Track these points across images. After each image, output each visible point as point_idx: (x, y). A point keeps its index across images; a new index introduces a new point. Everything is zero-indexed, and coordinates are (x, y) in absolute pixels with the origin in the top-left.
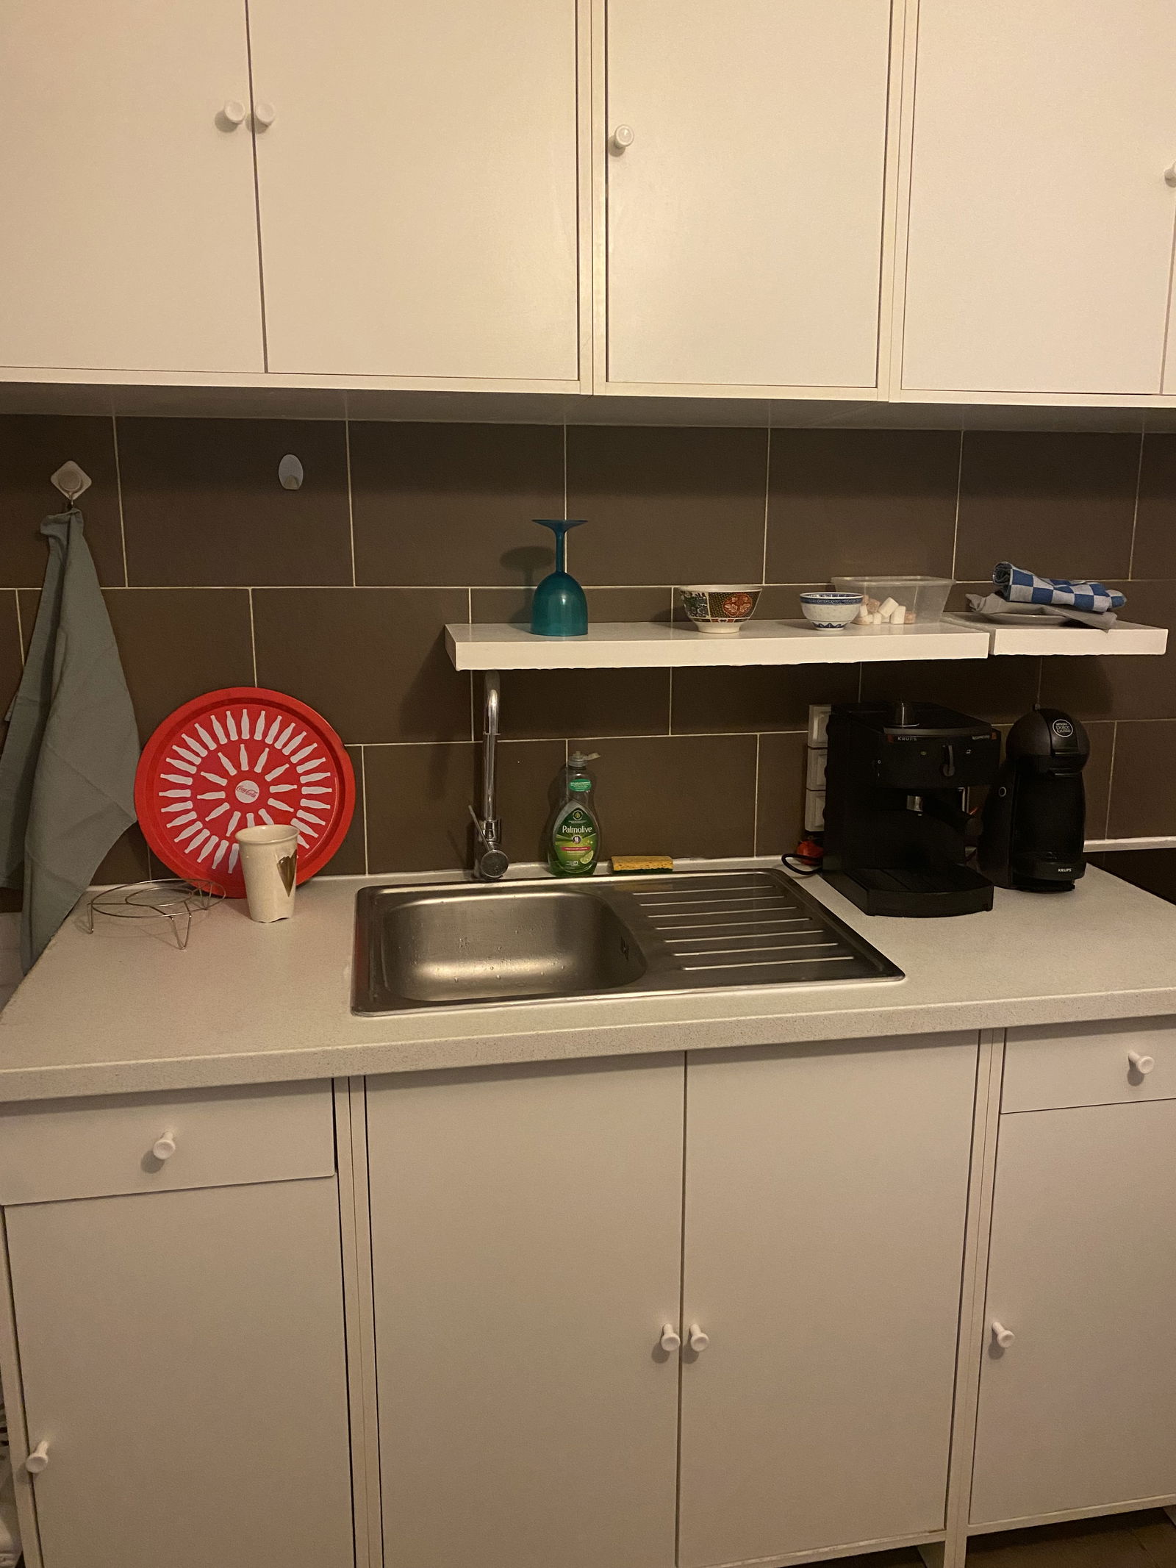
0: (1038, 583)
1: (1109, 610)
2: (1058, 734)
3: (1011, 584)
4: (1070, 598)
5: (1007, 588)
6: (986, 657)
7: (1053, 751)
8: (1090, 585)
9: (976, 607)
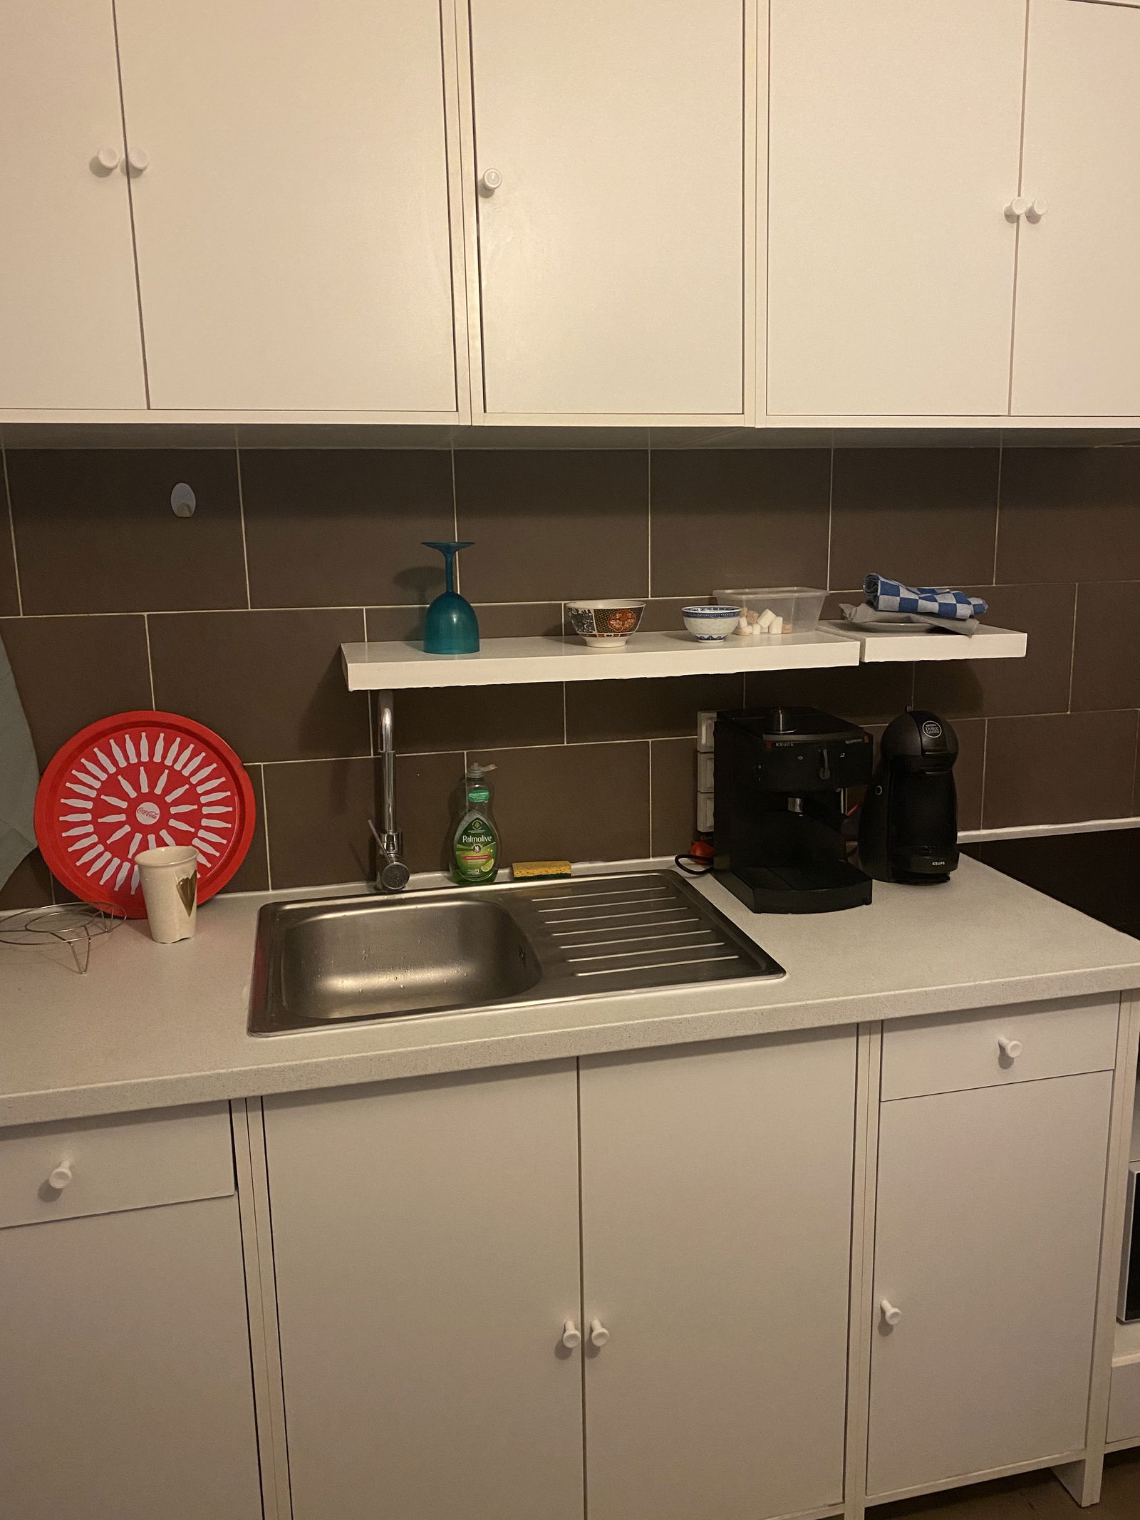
0: (904, 593)
1: (971, 617)
2: (928, 735)
3: (878, 594)
4: (934, 607)
5: (876, 598)
6: (858, 664)
7: (923, 751)
8: (953, 594)
9: (848, 616)
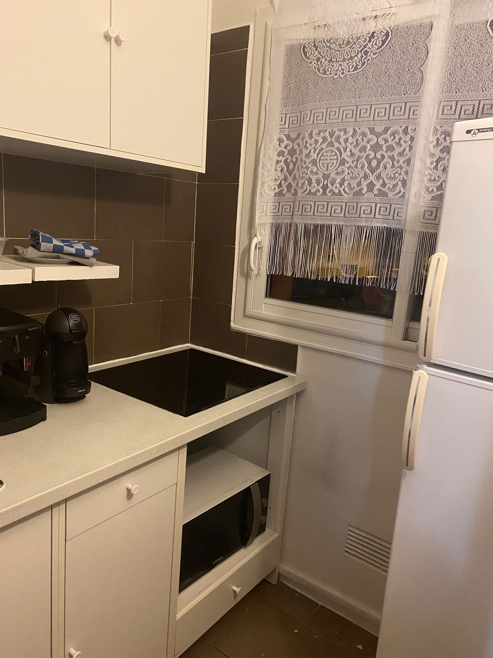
0: (56, 242)
1: (92, 257)
2: (72, 321)
3: (41, 242)
4: (73, 250)
5: (38, 243)
6: (31, 282)
7: (71, 331)
8: (82, 244)
9: (21, 254)
